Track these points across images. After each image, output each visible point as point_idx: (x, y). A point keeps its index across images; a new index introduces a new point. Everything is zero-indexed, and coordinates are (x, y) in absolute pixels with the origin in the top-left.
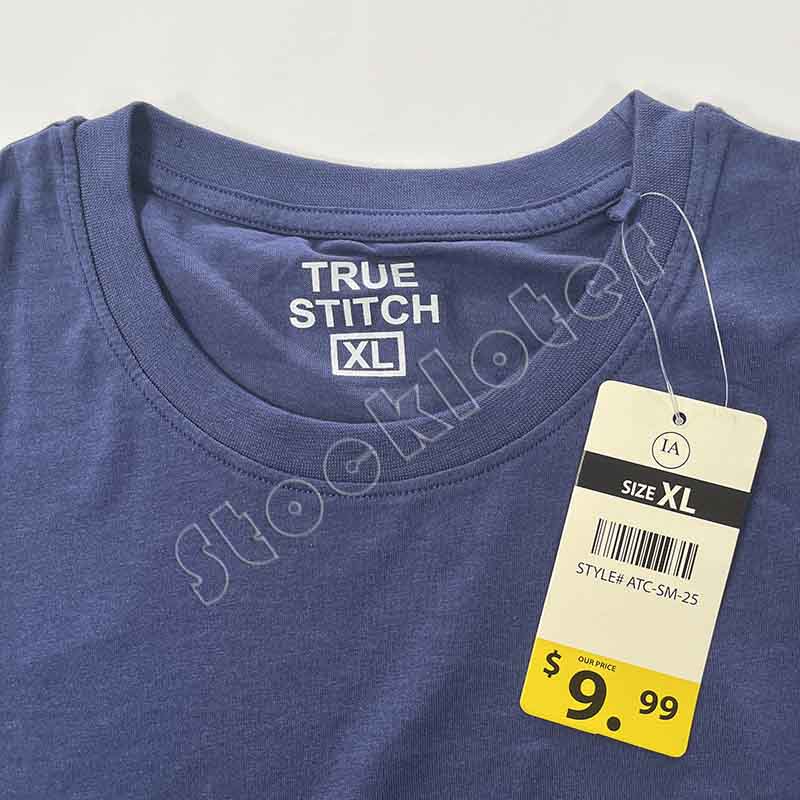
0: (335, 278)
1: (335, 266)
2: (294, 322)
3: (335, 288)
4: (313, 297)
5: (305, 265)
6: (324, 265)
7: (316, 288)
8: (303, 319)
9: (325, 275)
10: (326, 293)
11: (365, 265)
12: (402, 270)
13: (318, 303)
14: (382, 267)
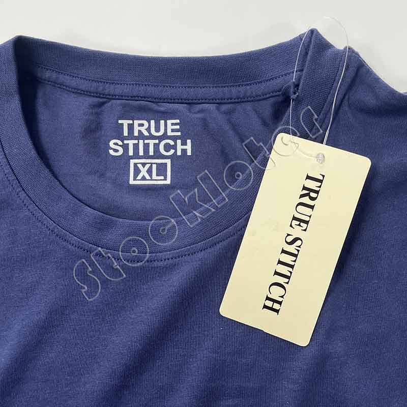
0: (136, 129)
1: (136, 122)
2: (111, 152)
3: (136, 134)
4: (122, 139)
5: (120, 122)
6: (131, 122)
7: (126, 134)
8: (116, 151)
9: (131, 127)
10: (131, 136)
11: (153, 122)
12: (173, 124)
13: (126, 142)
14: (162, 122)
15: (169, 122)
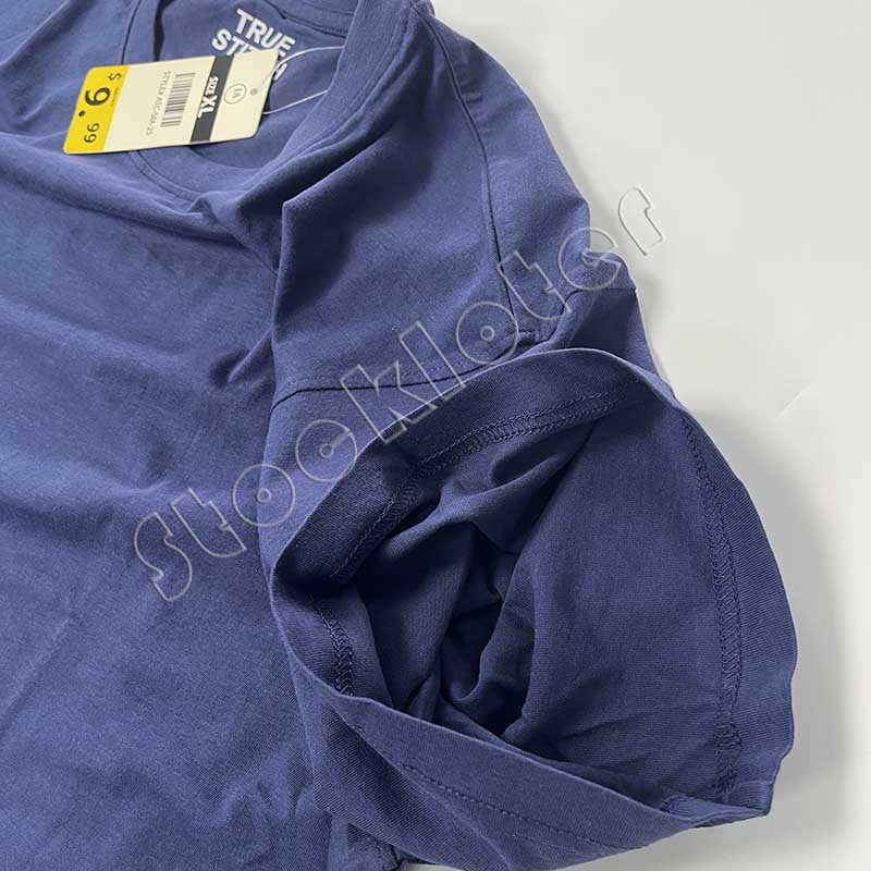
0: (253, 29)
1: (257, 22)
2: (215, 42)
3: (248, 36)
4: (234, 34)
5: (240, 12)
6: (251, 18)
7: (239, 30)
8: (219, 43)
9: (248, 24)
10: (242, 36)
11: (271, 30)
12: (287, 43)
13: (235, 39)
14: (280, 35)
15: (286, 38)
